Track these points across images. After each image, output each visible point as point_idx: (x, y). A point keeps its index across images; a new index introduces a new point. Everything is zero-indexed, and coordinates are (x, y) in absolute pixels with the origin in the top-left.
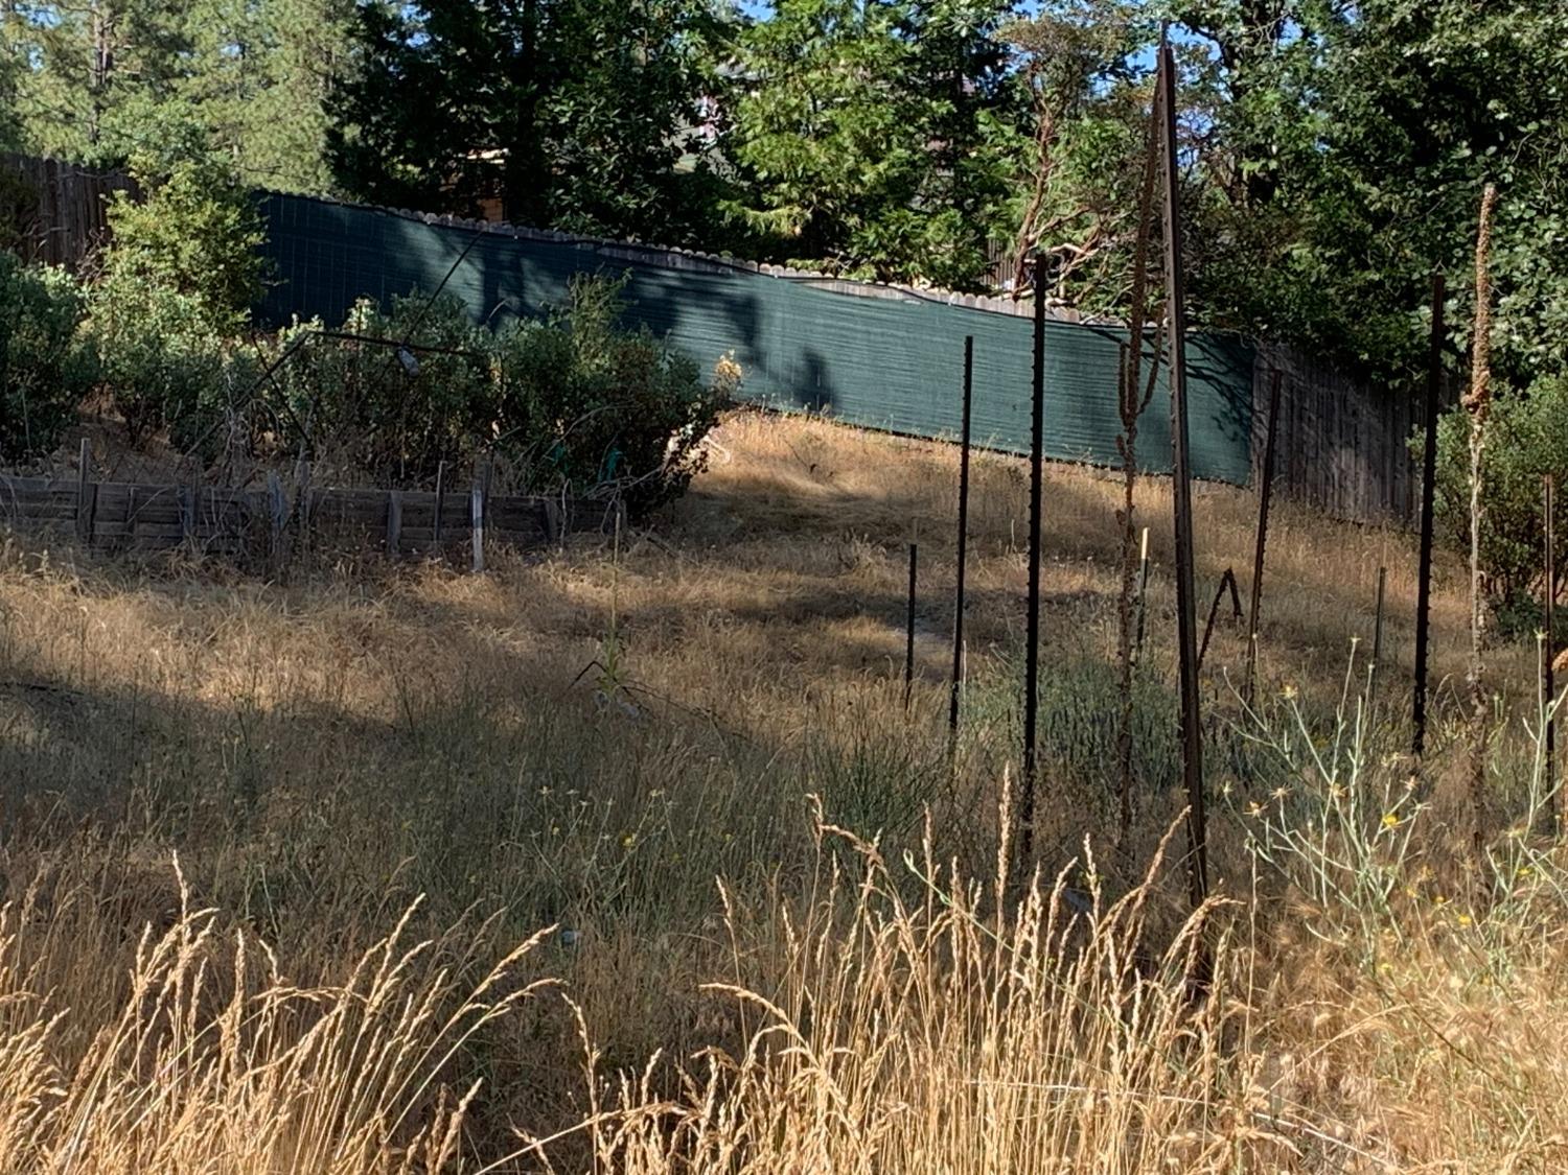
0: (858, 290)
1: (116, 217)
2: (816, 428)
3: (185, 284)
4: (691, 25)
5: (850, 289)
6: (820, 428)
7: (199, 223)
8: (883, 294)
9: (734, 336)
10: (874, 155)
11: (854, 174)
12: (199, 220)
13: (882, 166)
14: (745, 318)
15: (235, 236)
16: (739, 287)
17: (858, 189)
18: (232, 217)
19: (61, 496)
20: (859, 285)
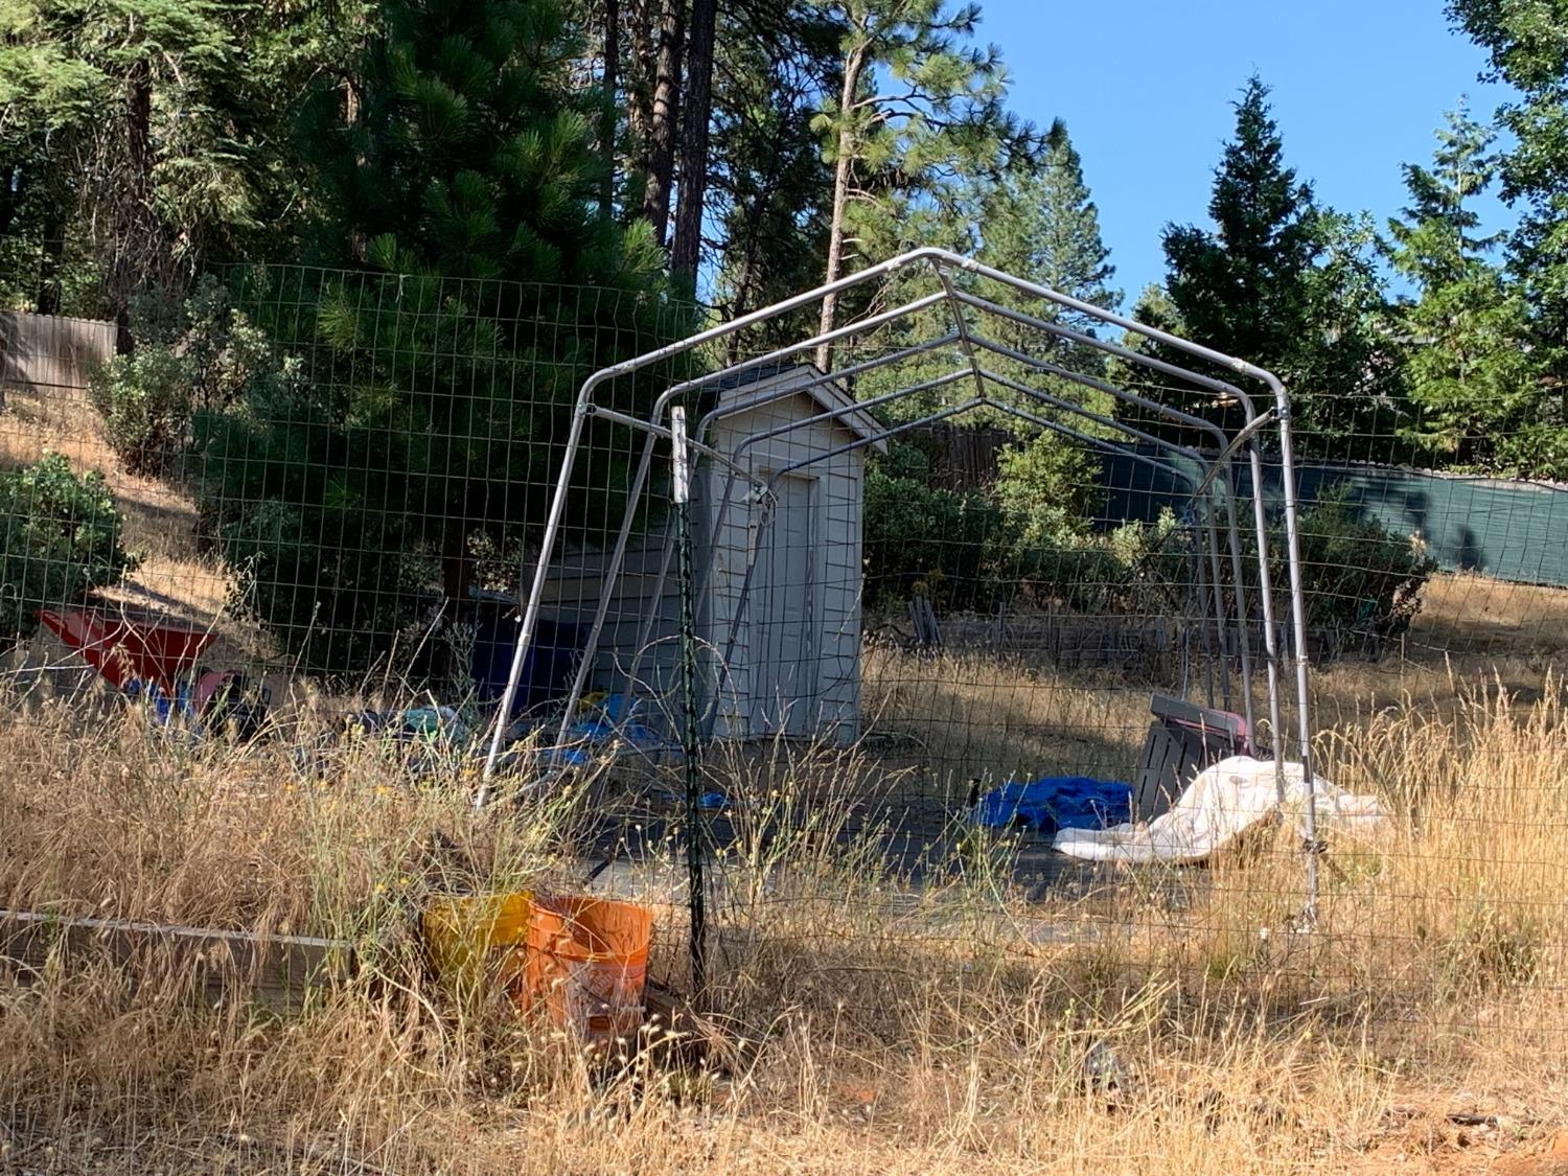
0: (1506, 486)
1: (1003, 462)
2: (1480, 583)
3: (1050, 501)
4: (1373, 308)
5: (1499, 485)
6: (1483, 582)
7: (1060, 463)
8: (1524, 487)
9: (1408, 520)
10: (1511, 388)
11: (1498, 403)
12: (1060, 460)
13: (1517, 396)
14: (1417, 507)
15: (1082, 469)
16: (1409, 486)
17: (1500, 412)
18: (1080, 458)
19: (1039, 635)
20: (1505, 482)
